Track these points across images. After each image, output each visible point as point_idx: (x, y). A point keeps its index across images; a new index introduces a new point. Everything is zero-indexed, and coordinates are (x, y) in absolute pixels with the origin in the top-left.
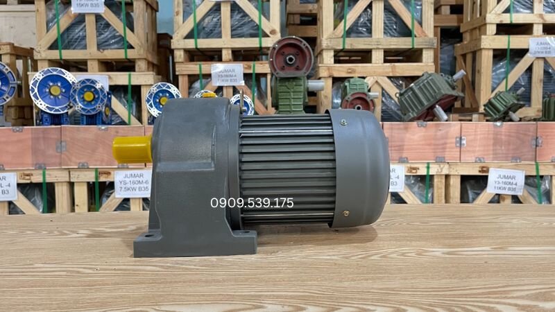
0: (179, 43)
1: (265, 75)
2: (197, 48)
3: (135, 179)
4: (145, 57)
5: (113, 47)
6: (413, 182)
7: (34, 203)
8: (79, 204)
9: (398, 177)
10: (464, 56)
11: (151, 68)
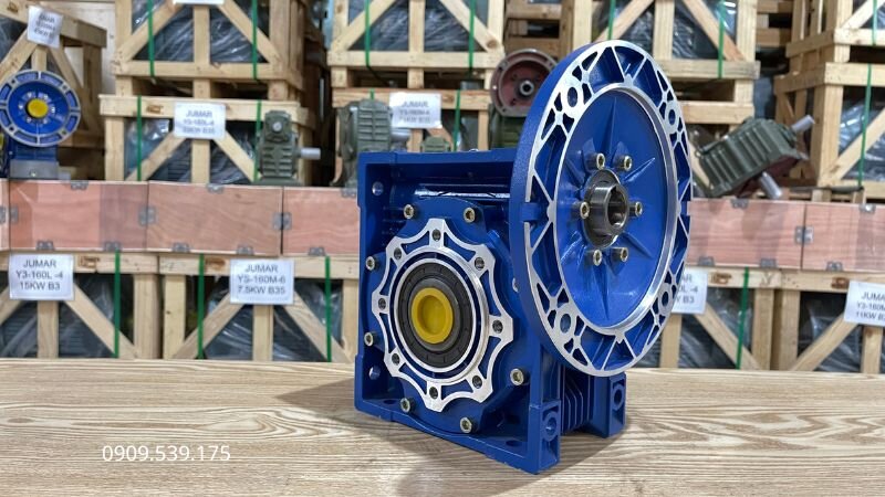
0: (341, 56)
1: (474, 113)
2: (368, 66)
3: (263, 274)
4: (284, 76)
5: (234, 60)
6: (719, 297)
7: (99, 306)
8: (171, 310)
9: (696, 290)
10: (792, 96)
11: (293, 96)
